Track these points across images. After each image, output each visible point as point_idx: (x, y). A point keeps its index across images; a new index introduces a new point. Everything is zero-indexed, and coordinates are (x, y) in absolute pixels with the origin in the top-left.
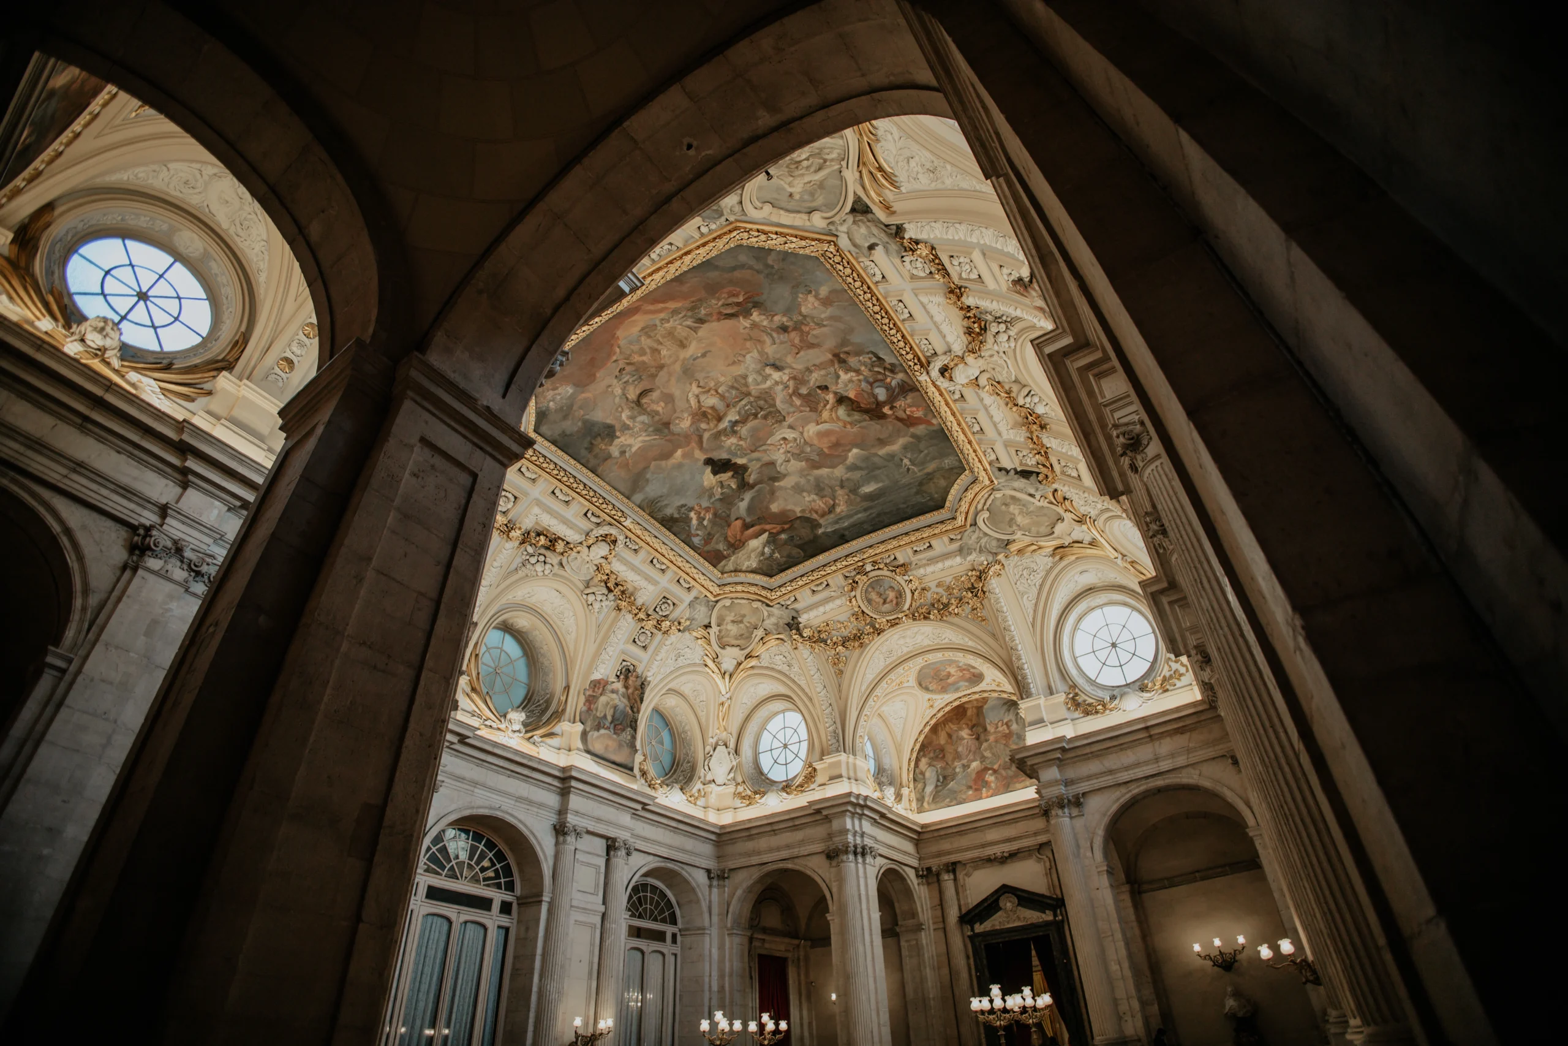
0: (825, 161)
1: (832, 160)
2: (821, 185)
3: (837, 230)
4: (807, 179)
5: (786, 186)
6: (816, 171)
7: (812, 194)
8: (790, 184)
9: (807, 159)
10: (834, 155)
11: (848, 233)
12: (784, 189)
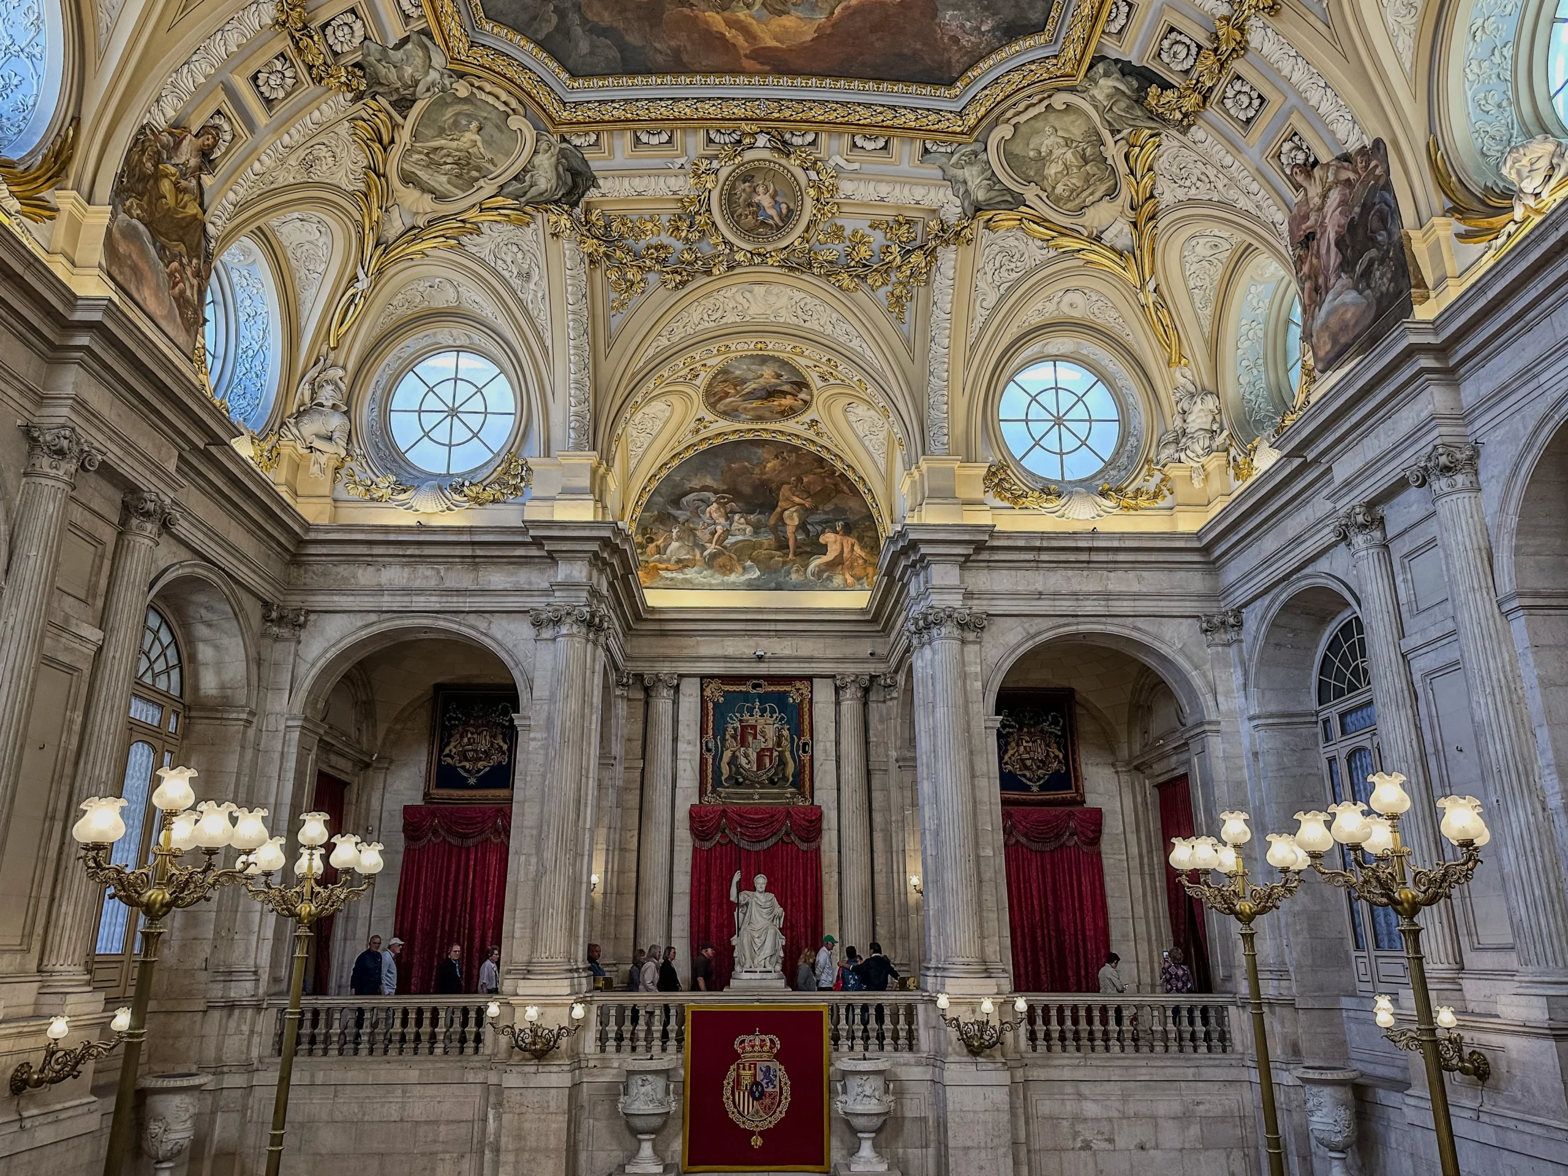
0: (427, 155)
1: (420, 153)
2: (441, 132)
3: (442, 74)
4: (454, 144)
5: (479, 144)
6: (442, 148)
7: (456, 124)
8: (474, 144)
9: (446, 163)
10: (416, 156)
11: (430, 66)
12: (484, 141)
